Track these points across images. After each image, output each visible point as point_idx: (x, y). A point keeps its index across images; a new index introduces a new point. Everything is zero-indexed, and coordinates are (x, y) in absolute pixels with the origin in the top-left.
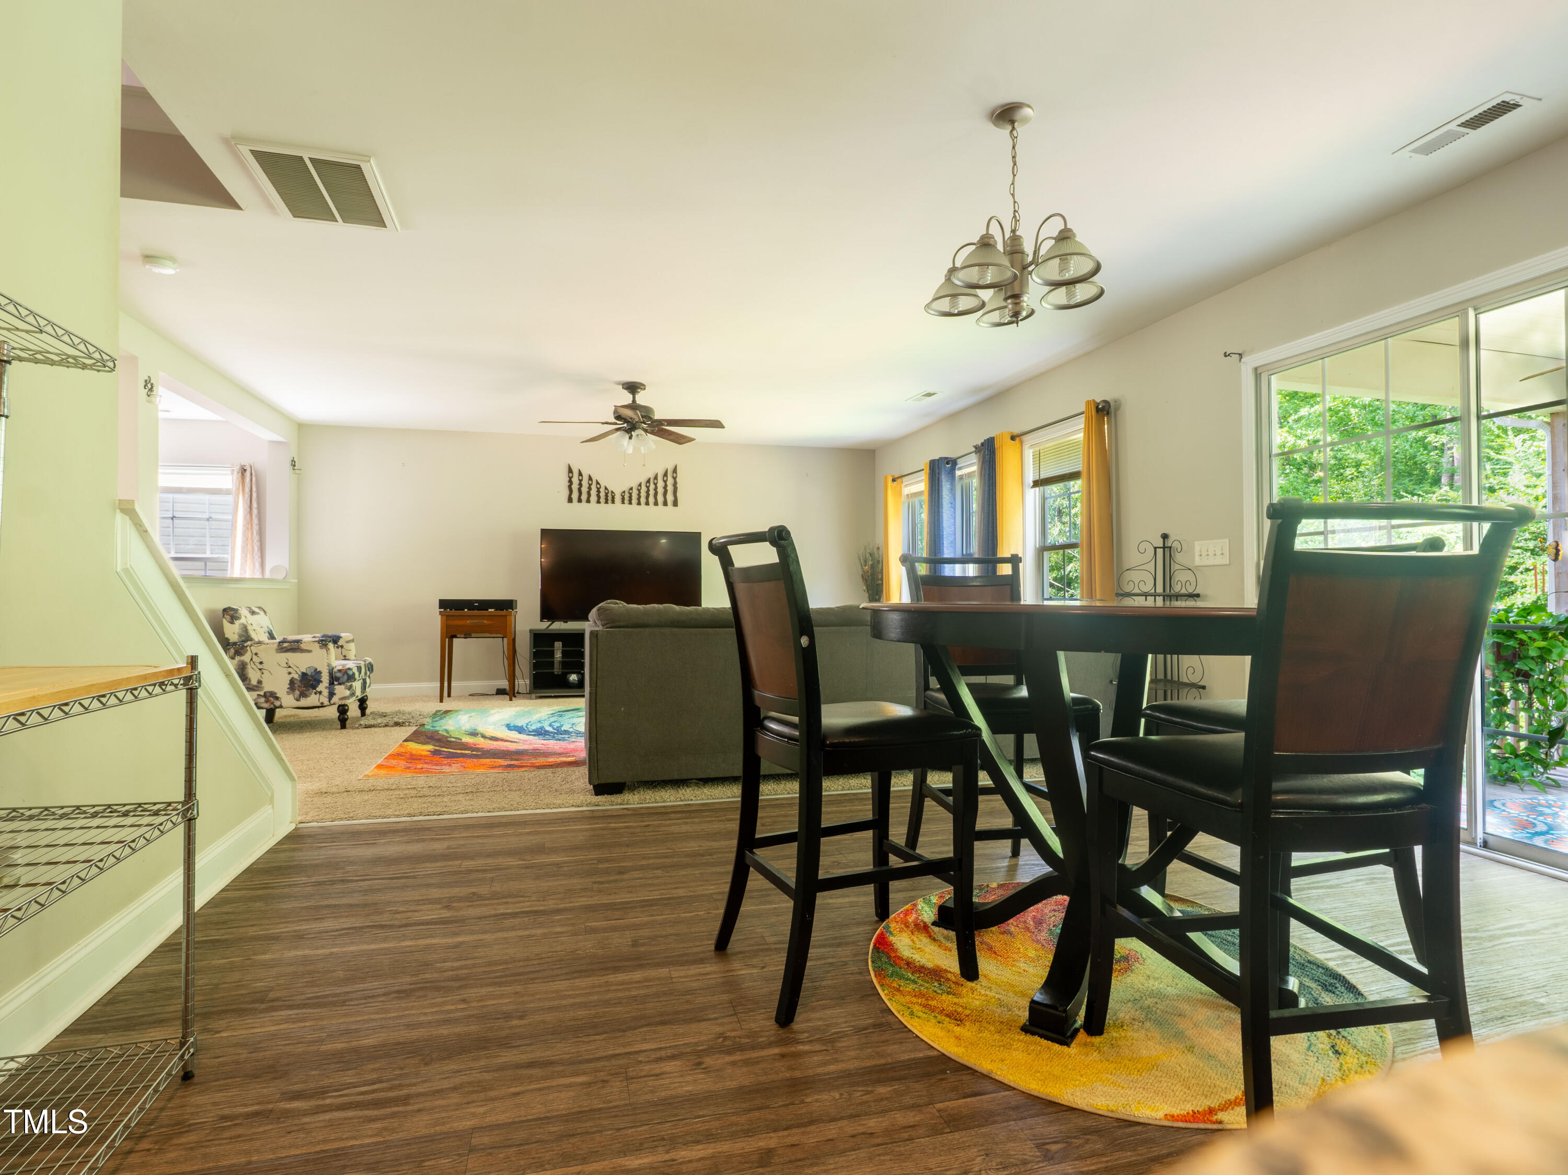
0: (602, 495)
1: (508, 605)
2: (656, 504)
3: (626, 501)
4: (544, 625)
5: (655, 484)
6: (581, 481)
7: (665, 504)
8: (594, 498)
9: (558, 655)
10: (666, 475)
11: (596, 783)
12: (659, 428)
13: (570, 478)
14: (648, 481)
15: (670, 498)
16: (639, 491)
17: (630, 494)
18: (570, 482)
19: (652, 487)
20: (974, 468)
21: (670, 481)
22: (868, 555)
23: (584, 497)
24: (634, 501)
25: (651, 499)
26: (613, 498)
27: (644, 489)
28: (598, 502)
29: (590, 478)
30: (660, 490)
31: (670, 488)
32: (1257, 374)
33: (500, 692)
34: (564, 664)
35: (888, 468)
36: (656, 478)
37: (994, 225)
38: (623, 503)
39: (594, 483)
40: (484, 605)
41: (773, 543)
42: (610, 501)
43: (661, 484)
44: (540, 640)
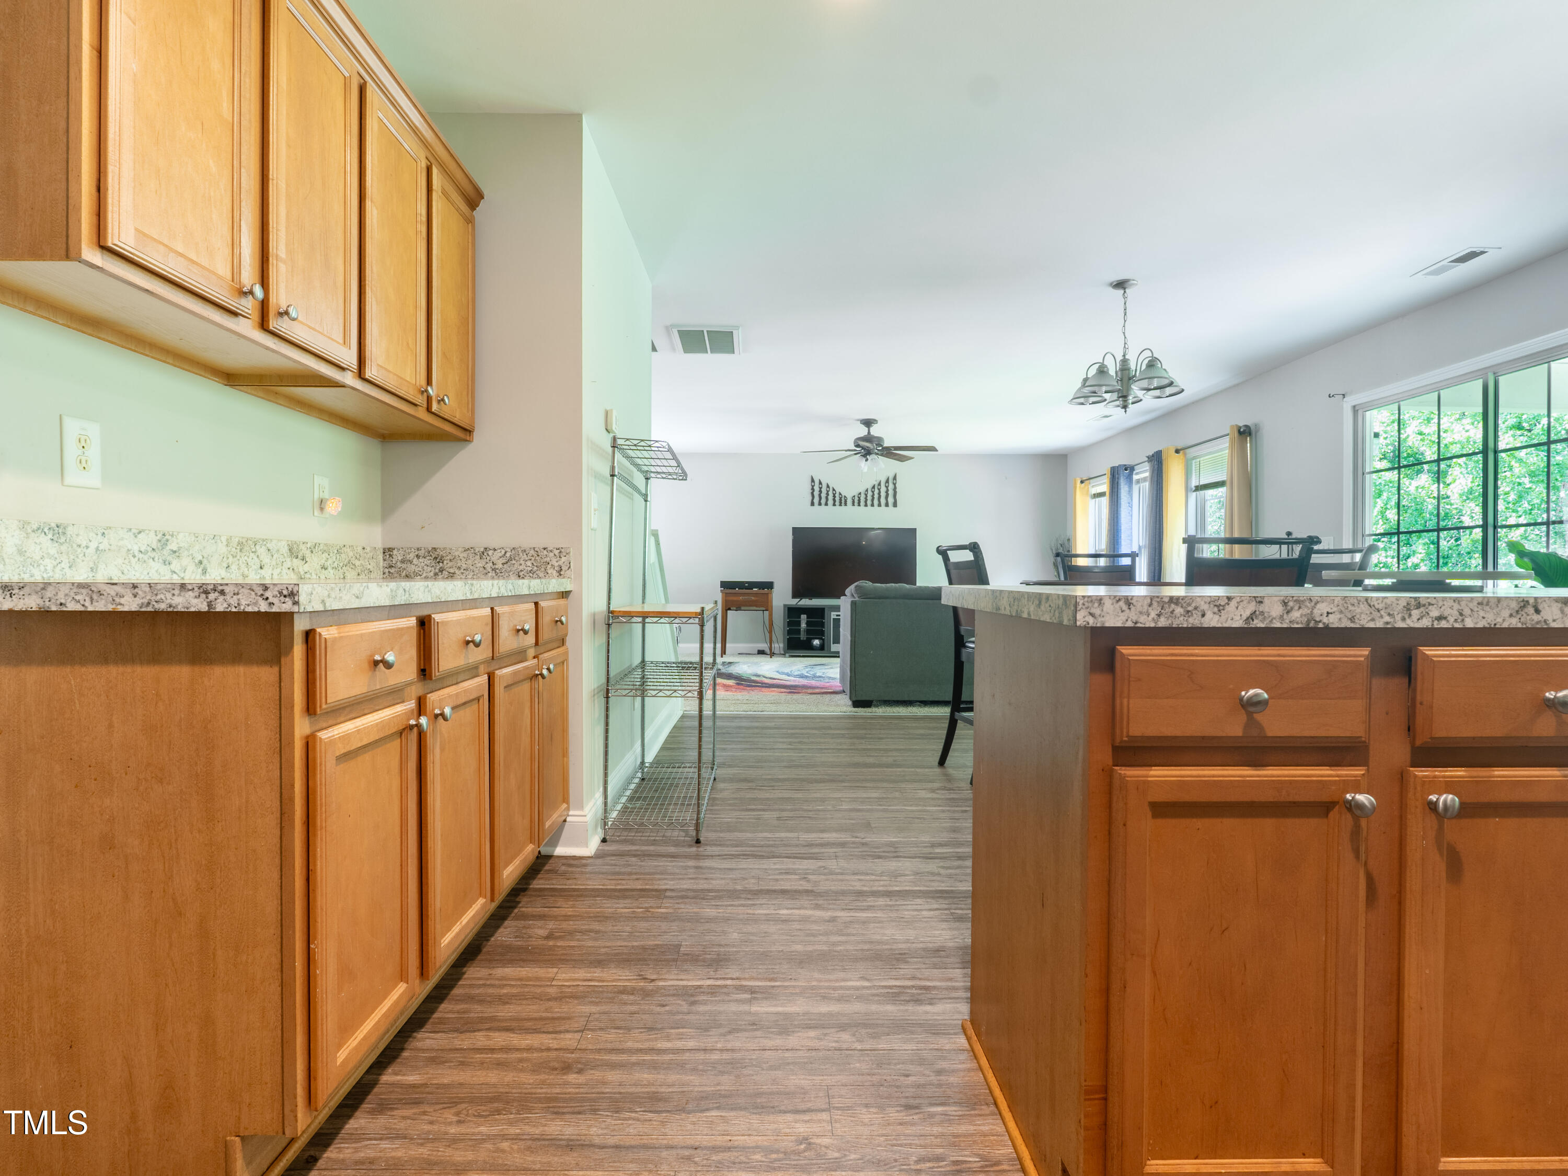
0: (837, 499)
1: (769, 585)
2: (880, 505)
3: (856, 503)
4: (794, 602)
5: (879, 489)
6: (821, 488)
7: (887, 505)
8: (830, 502)
9: (803, 625)
10: (887, 481)
11: (854, 699)
12: (889, 452)
13: (813, 486)
14: (874, 487)
15: (891, 500)
16: (866, 495)
17: (859, 498)
18: (813, 489)
19: (876, 491)
20: (1147, 474)
21: (891, 487)
22: (1059, 546)
23: (823, 501)
24: (862, 503)
25: (876, 502)
26: (846, 501)
27: (870, 493)
28: (834, 505)
29: (828, 486)
30: (883, 494)
31: (891, 492)
32: (1355, 410)
33: (761, 652)
34: (808, 632)
35: (1077, 471)
36: (879, 484)
37: (1109, 357)
38: (853, 505)
39: (831, 490)
40: (752, 585)
41: (971, 550)
42: (843, 504)
43: (883, 489)
44: (793, 613)
